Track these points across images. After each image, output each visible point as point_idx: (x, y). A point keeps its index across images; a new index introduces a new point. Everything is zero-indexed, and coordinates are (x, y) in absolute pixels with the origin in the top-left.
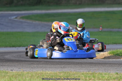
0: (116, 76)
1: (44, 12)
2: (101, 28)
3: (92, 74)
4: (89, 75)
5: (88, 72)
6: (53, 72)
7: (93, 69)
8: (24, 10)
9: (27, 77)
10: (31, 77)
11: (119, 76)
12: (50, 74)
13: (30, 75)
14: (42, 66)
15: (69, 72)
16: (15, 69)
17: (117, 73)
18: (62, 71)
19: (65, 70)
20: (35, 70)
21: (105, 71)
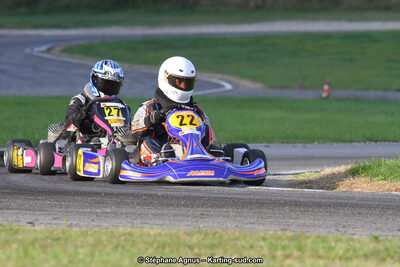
0: (372, 246)
1: (139, 31)
2: (326, 87)
3: (292, 239)
4: (286, 242)
5: (280, 233)
6: (167, 231)
7: (301, 221)
8: (76, 25)
9: (82, 247)
10: (94, 246)
11: (381, 247)
12: (155, 236)
13: (91, 240)
14: (130, 210)
15: (220, 231)
16: (41, 219)
17: (376, 238)
18: (197, 229)
19: (207, 225)
20: (106, 224)
21: (338, 230)
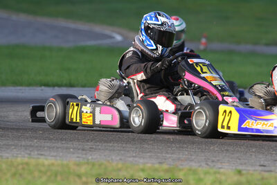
0: (236, 178)
2: (204, 40)
3: (167, 171)
5: (157, 166)
6: (59, 162)
7: (174, 156)
11: (243, 179)
12: (49, 165)
14: (29, 143)
15: (105, 162)
17: (240, 172)
18: (86, 161)
19: (95, 157)
20: (7, 155)
21: (207, 164)
